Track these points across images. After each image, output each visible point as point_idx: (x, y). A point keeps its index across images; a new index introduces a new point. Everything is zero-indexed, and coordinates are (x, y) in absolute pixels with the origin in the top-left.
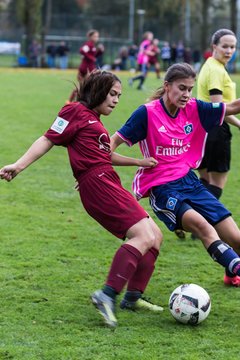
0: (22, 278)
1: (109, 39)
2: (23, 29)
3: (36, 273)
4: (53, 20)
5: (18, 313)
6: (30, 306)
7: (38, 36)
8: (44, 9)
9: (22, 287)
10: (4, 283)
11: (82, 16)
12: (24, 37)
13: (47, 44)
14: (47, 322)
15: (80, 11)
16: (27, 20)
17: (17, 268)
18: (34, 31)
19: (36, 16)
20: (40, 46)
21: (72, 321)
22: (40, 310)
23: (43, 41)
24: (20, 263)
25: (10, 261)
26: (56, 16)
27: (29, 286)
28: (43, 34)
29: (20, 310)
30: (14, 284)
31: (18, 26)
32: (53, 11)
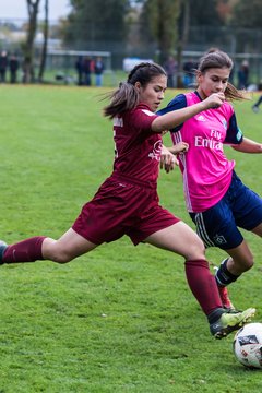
0: (158, 330)
1: (255, 55)
2: (156, 44)
3: (174, 325)
4: (190, 33)
5: (154, 370)
6: (166, 362)
7: (174, 52)
8: (180, 21)
9: (157, 341)
10: (138, 335)
11: (224, 29)
12: (158, 52)
13: (184, 61)
14: (186, 381)
15: (222, 23)
16: (161, 33)
17: (153, 319)
18: (169, 47)
19: (172, 29)
20: (176, 63)
21: (217, 381)
22: (179, 368)
23: (179, 57)
24: (155, 313)
25: (144, 310)
26: (195, 29)
27: (166, 340)
28: (179, 50)
29: (156, 367)
30: (148, 336)
31: (151, 40)
32: (191, 24)
